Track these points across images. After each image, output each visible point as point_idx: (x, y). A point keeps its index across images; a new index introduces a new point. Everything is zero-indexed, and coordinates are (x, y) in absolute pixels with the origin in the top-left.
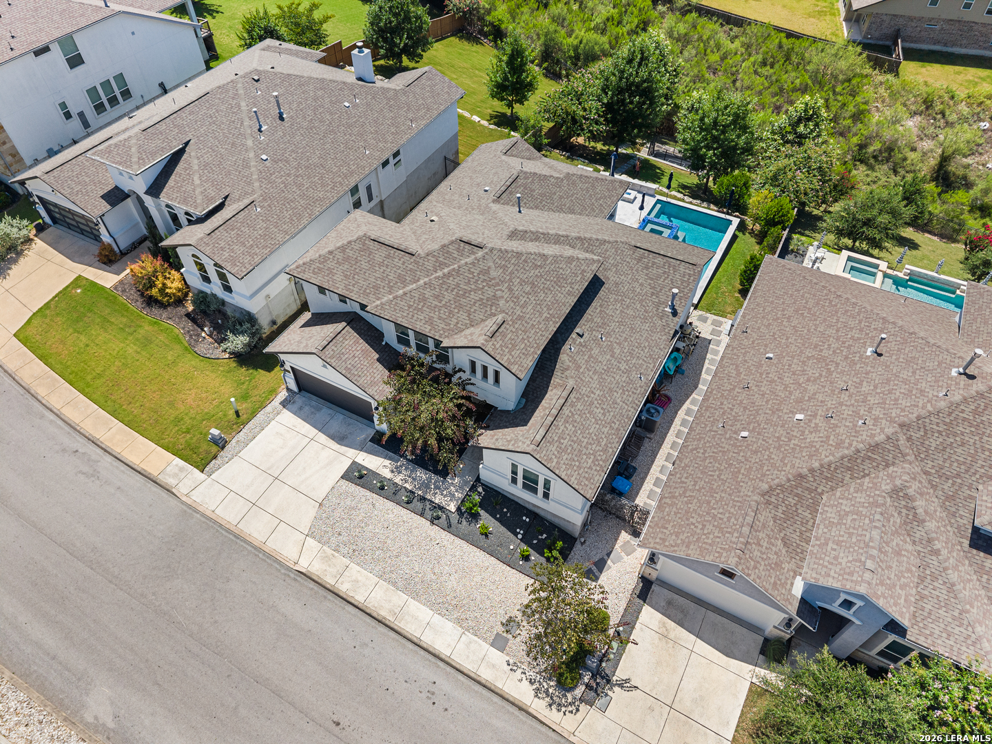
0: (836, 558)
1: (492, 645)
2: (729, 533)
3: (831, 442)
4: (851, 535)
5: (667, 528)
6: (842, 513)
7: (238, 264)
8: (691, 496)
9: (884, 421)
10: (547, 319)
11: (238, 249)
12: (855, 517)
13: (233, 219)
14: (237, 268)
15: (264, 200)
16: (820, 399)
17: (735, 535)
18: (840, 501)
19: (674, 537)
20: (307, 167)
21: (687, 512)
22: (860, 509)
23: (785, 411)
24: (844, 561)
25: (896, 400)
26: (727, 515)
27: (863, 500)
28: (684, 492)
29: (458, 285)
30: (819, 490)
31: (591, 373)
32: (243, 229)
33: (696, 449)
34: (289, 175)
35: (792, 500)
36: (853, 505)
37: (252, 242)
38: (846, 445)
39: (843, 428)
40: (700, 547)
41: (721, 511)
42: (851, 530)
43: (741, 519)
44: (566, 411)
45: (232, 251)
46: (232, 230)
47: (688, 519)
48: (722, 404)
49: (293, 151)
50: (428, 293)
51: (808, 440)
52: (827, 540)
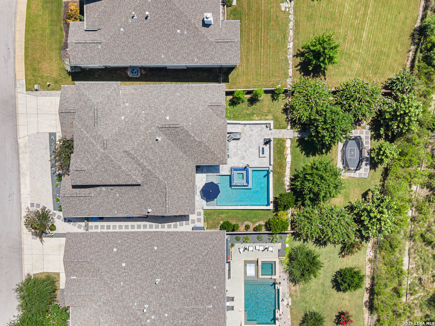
0: (74, 285)
1: (31, 203)
2: (75, 256)
3: (113, 276)
4: (83, 287)
5: (74, 238)
6: (90, 284)
7: (75, 60)
8: (87, 241)
9: (123, 289)
10: (99, 181)
11: (80, 55)
12: (89, 288)
13: (88, 44)
14: (73, 61)
15: (105, 45)
16: (133, 269)
17: (74, 258)
18: (95, 283)
19: (71, 241)
20: (133, 45)
21: (81, 242)
22: (92, 289)
23: (127, 260)
24: (73, 287)
25: (133, 291)
26: (81, 254)
27: (95, 289)
28: (89, 239)
29: (90, 148)
30: (97, 277)
31: (101, 198)
32: (88, 49)
33: (108, 237)
34: (124, 43)
35: (92, 270)
36: (93, 286)
37: (86, 56)
38: (112, 280)
39: (119, 278)
40: (68, 250)
41: (83, 252)
42: (84, 288)
43: (80, 258)
44: (82, 198)
45: (77, 54)
46: (84, 47)
47: (78, 243)
48: (130, 239)
49: (135, 35)
50: (85, 139)
51: (113, 270)
52: (80, 282)
